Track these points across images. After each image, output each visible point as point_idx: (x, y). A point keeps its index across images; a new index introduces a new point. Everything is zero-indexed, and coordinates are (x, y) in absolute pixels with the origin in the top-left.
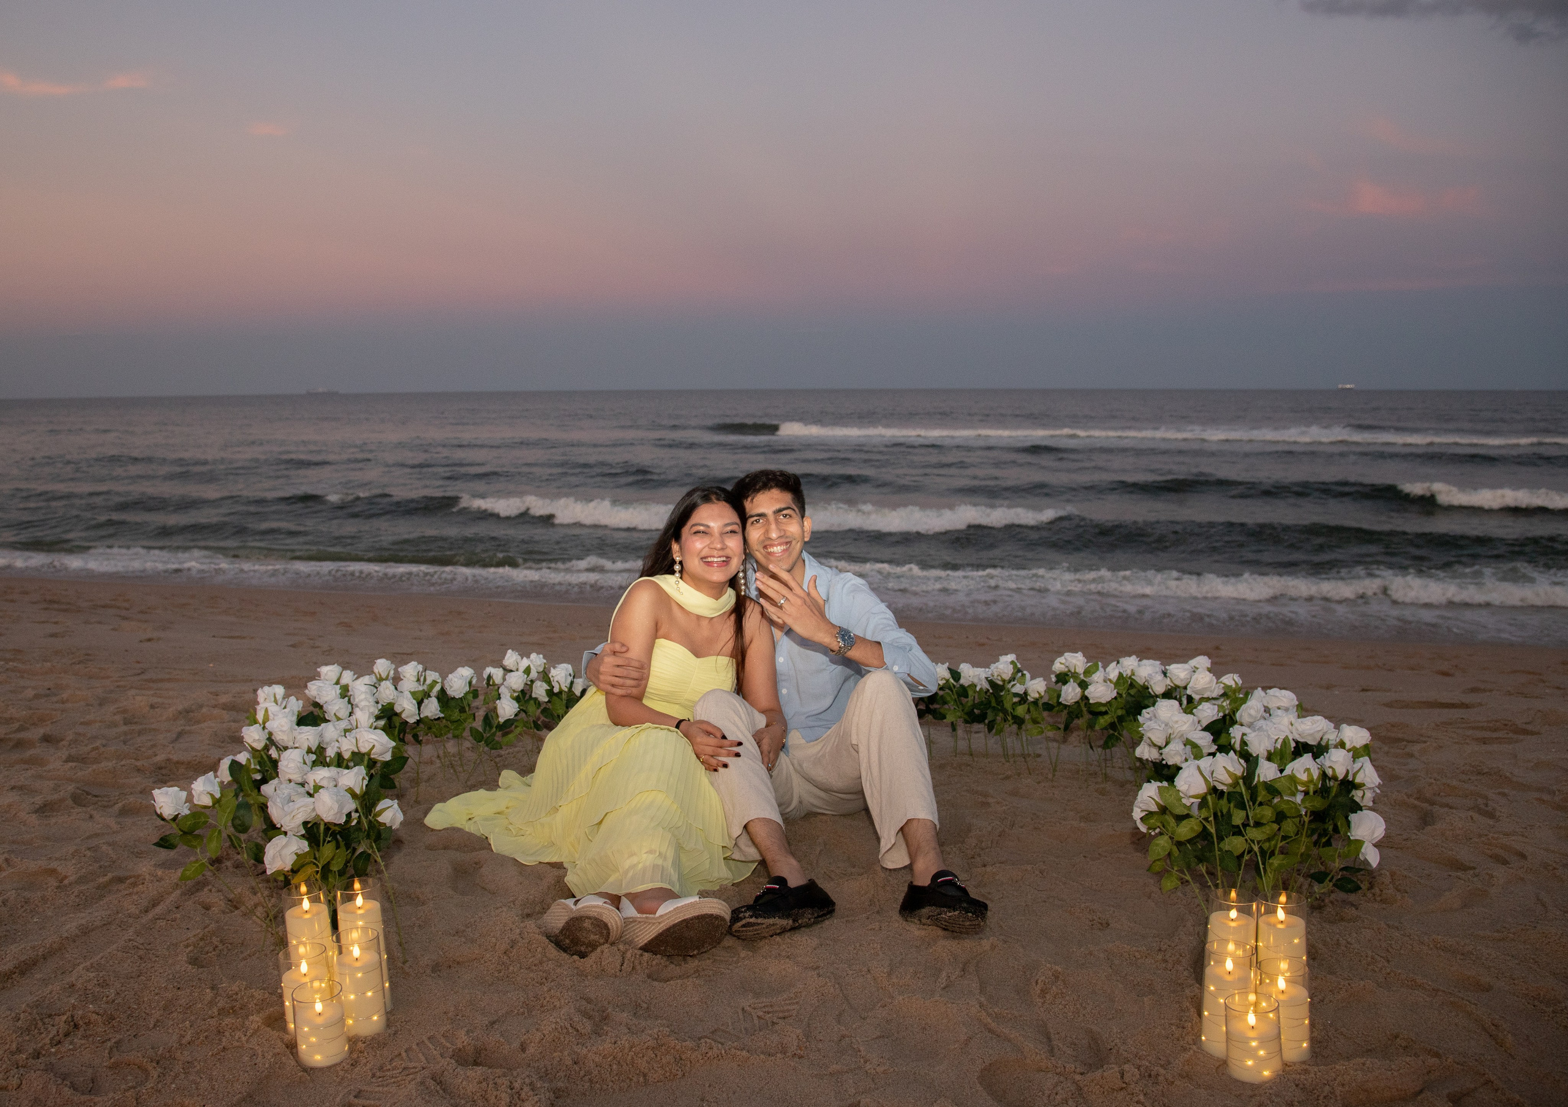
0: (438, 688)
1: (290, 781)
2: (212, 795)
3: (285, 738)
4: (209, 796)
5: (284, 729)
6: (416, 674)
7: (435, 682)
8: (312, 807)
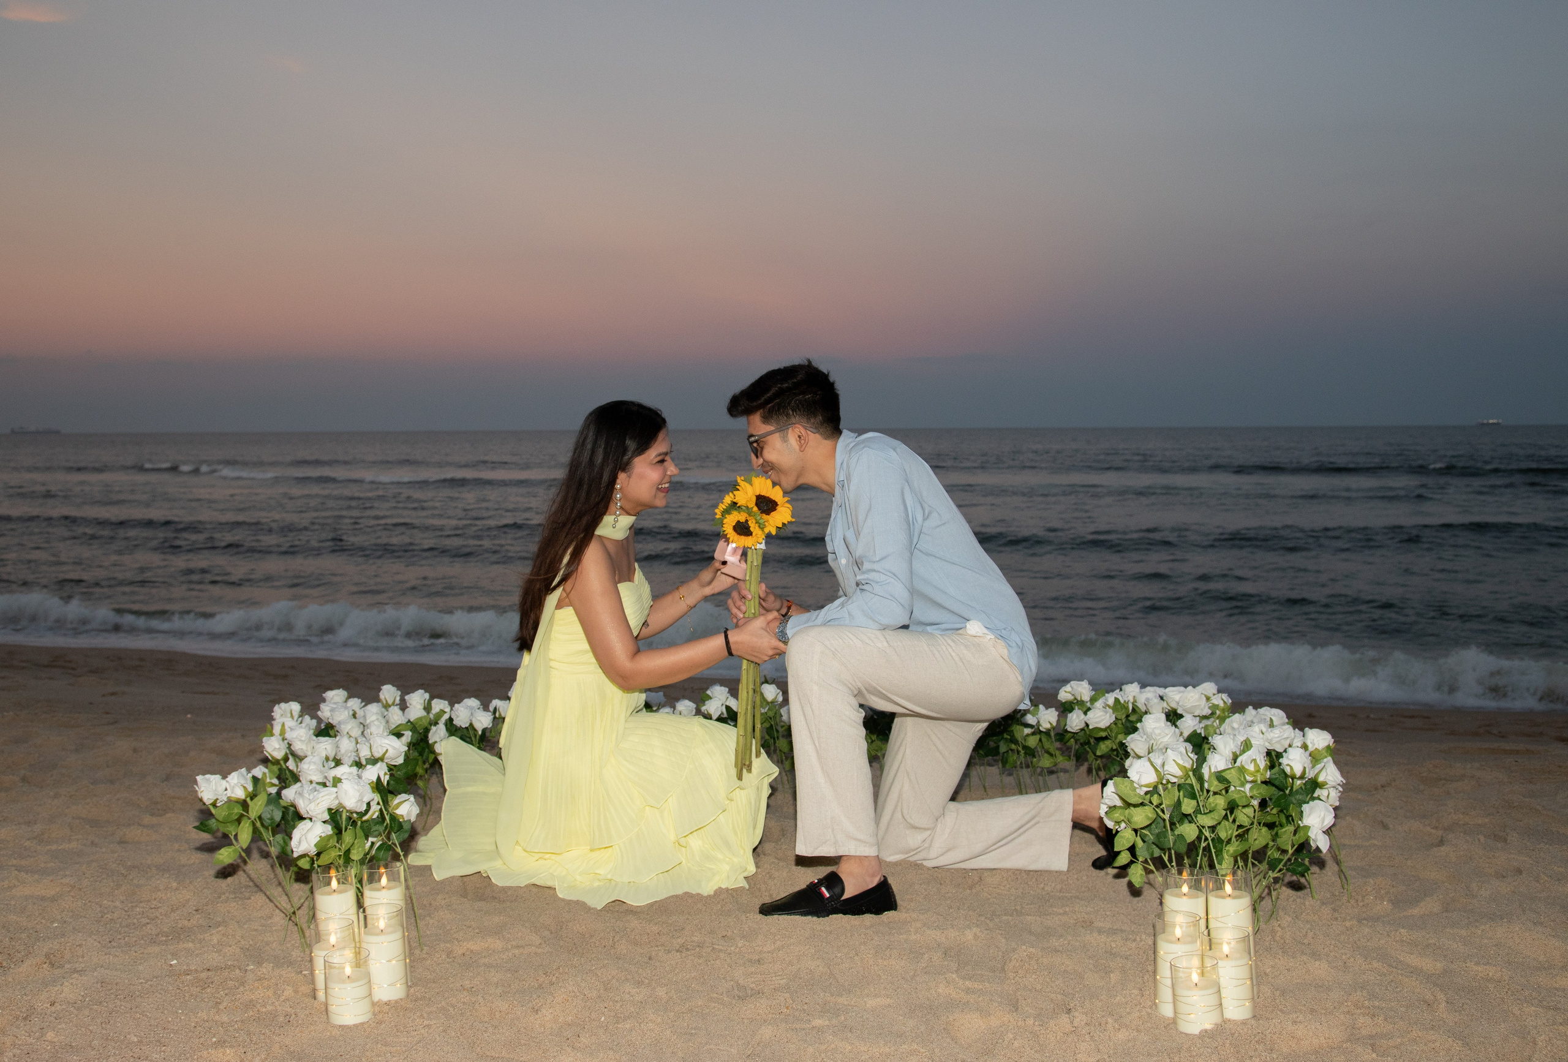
0: (446, 717)
1: (311, 782)
2: (244, 787)
3: (304, 747)
4: (242, 789)
5: (303, 739)
6: (422, 701)
7: (443, 712)
8: (335, 795)
